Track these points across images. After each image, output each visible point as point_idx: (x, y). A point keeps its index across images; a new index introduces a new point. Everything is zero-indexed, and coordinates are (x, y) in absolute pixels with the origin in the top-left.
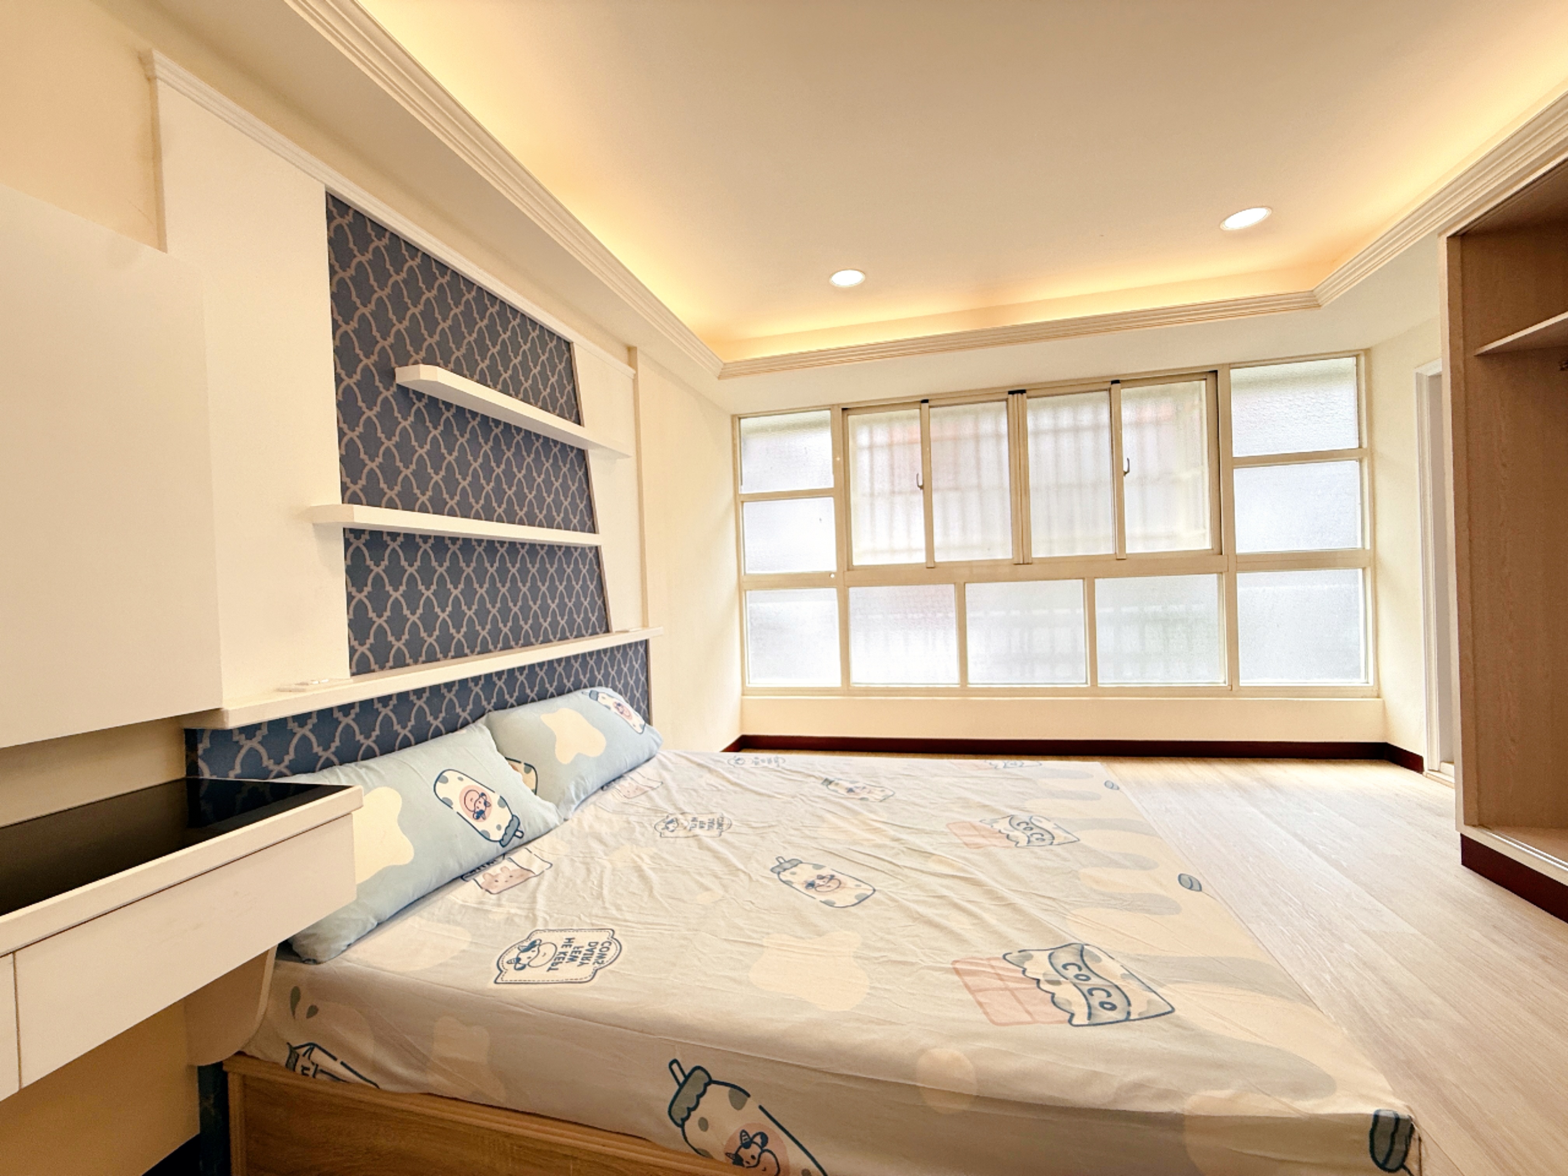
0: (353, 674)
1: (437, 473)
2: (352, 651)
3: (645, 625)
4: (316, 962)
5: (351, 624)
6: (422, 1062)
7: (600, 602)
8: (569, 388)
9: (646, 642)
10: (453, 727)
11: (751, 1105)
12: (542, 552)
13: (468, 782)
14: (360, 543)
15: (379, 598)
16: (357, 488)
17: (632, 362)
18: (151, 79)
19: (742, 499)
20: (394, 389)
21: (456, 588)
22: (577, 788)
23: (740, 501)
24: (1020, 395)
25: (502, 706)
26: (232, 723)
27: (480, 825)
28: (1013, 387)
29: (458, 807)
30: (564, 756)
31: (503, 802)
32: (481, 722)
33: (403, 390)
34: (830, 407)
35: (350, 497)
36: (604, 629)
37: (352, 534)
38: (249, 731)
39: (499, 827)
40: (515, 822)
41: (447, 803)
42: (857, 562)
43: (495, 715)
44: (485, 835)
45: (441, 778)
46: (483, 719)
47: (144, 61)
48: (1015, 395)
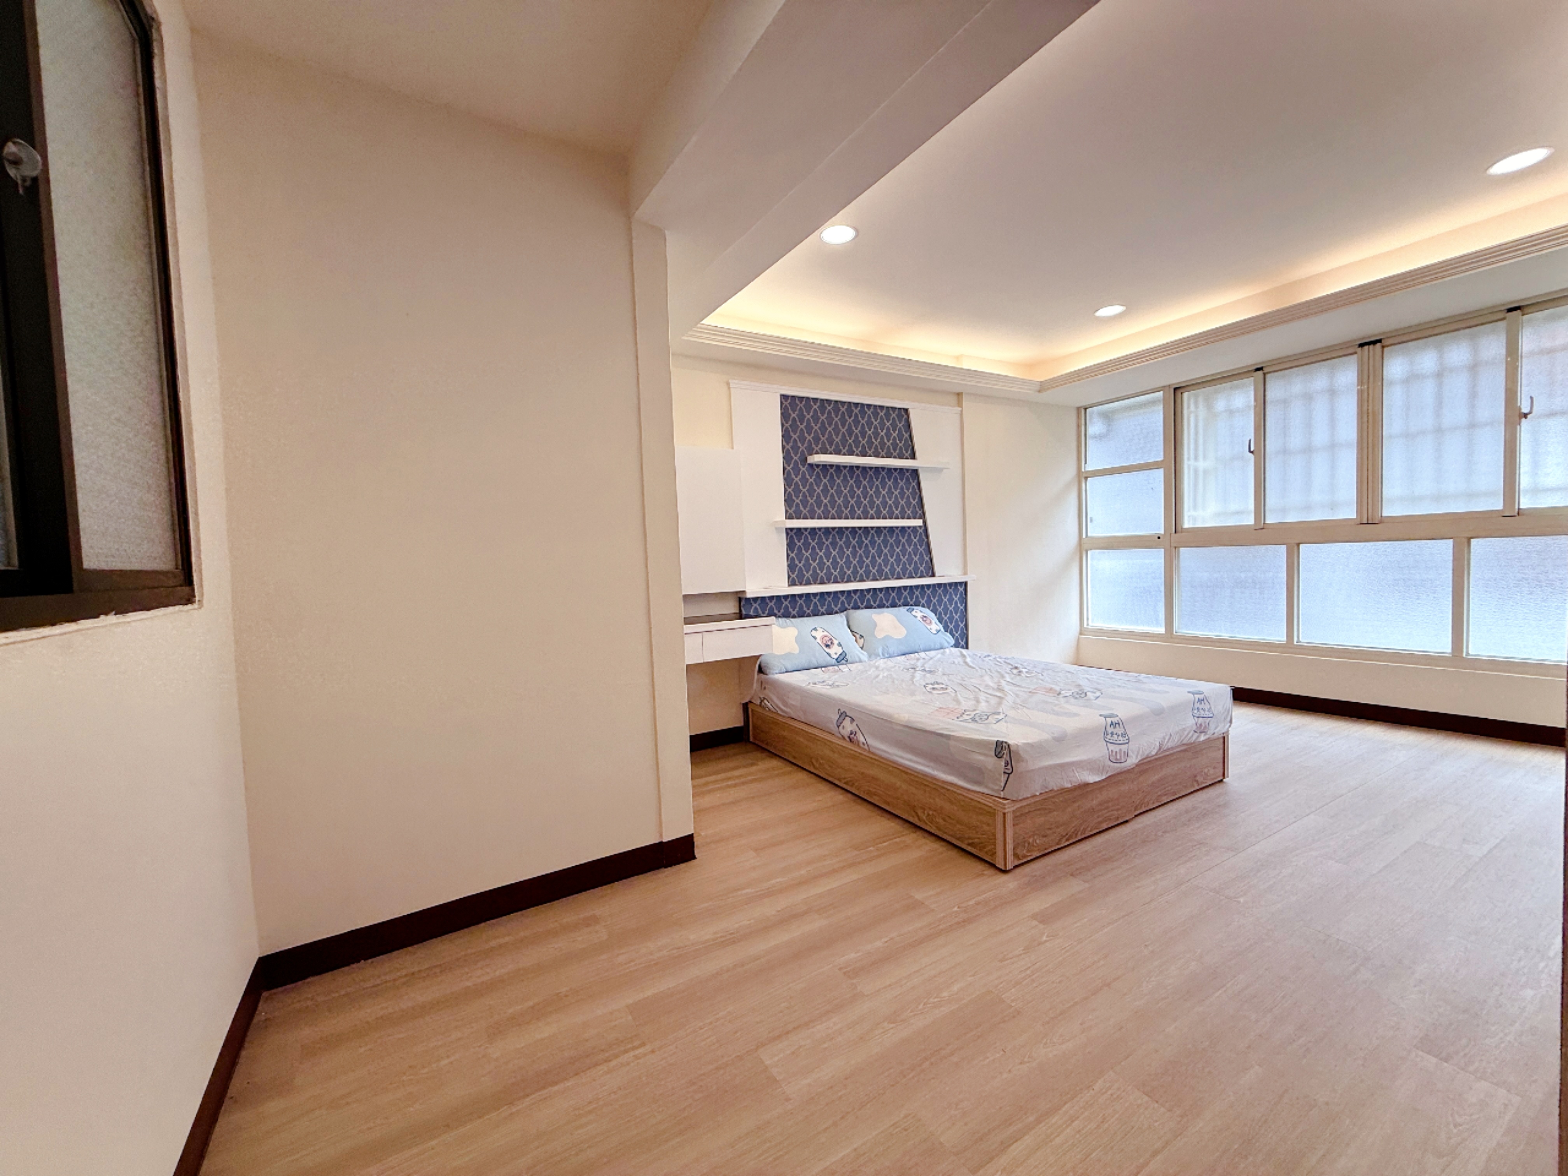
0: (789, 586)
1: (826, 499)
2: (789, 577)
3: (965, 573)
4: (766, 674)
5: (789, 566)
6: (786, 704)
7: (927, 559)
8: (906, 435)
9: (966, 584)
10: (830, 612)
11: (855, 724)
12: (886, 531)
13: (826, 633)
14: (792, 533)
15: (800, 556)
16: (791, 511)
17: (960, 404)
18: (729, 388)
19: (1085, 475)
20: (807, 466)
21: (834, 550)
22: (883, 649)
23: (1082, 477)
24: (1371, 347)
25: (856, 607)
26: (749, 596)
27: (827, 650)
28: (1363, 338)
29: (818, 640)
30: (880, 635)
31: (840, 645)
32: (843, 615)
33: (811, 465)
34: (1162, 388)
35: (789, 517)
36: (930, 574)
37: (789, 531)
38: (755, 599)
39: (836, 654)
40: (844, 654)
41: (815, 638)
42: (1187, 524)
43: (851, 611)
44: (829, 655)
45: (815, 629)
46: (845, 612)
47: (728, 384)
48: (1366, 347)
